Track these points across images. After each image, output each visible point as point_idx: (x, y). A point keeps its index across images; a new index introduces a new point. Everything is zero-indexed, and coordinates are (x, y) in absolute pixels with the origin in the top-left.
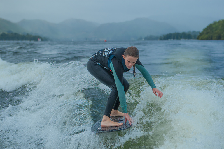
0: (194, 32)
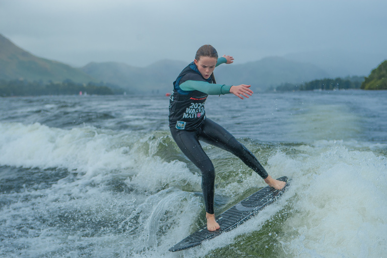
0: (355, 77)
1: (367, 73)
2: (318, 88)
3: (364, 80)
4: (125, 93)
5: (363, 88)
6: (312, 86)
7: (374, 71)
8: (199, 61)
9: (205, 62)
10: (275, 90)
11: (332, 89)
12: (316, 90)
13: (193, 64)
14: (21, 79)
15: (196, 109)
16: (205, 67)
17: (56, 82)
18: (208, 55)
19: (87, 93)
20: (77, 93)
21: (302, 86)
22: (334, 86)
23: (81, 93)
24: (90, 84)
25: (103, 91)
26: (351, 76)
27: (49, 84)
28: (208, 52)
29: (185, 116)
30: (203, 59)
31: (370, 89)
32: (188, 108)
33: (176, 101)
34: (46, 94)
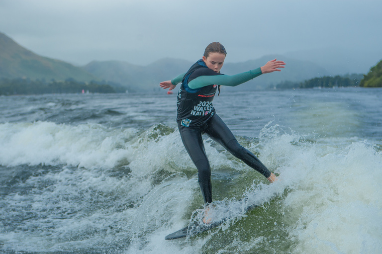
0: (354, 75)
1: (366, 71)
2: (317, 86)
3: (363, 78)
4: (127, 92)
5: (362, 85)
6: (312, 84)
7: (373, 69)
8: (208, 58)
9: (215, 58)
10: (275, 88)
11: (332, 87)
12: (315, 88)
13: (201, 61)
14: (24, 77)
15: (203, 107)
16: (213, 63)
17: (58, 81)
18: (217, 51)
19: (90, 91)
20: (80, 92)
21: (301, 83)
22: (333, 84)
23: (83, 91)
24: (92, 83)
25: (105, 89)
26: (350, 74)
27: (51, 82)
28: (218, 48)
29: (193, 113)
30: (212, 55)
31: (369, 86)
32: (196, 105)
33: (183, 99)
34: (49, 92)
